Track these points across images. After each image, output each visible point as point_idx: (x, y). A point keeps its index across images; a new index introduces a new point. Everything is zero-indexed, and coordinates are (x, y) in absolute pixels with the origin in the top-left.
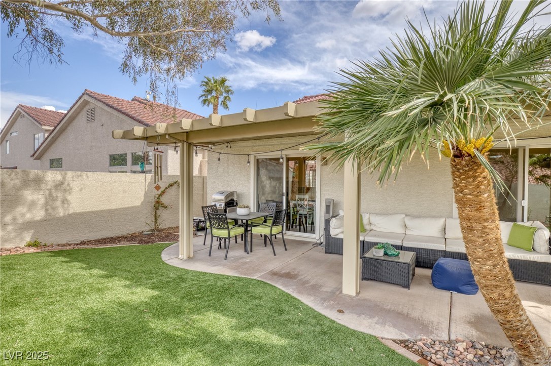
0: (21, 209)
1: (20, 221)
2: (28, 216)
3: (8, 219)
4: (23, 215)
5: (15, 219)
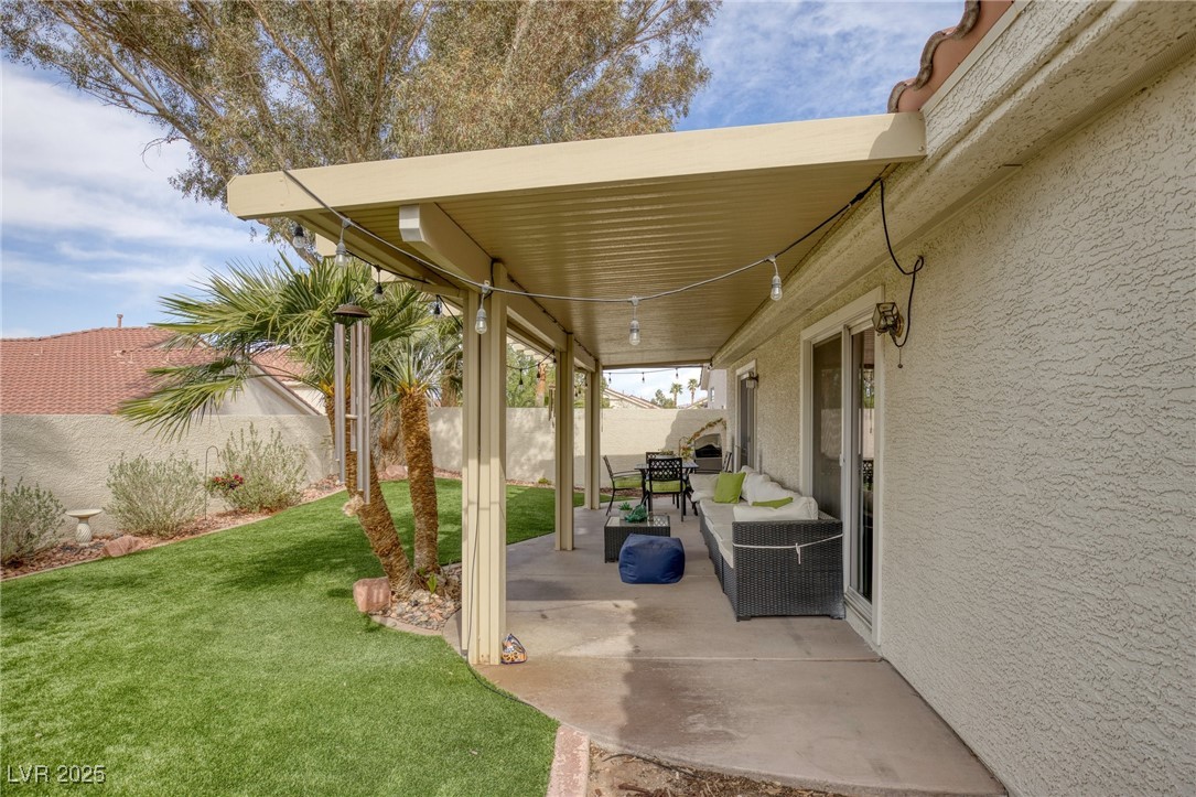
0: (533, 451)
1: (533, 462)
2: (539, 458)
3: (523, 459)
4: (536, 456)
5: (529, 460)
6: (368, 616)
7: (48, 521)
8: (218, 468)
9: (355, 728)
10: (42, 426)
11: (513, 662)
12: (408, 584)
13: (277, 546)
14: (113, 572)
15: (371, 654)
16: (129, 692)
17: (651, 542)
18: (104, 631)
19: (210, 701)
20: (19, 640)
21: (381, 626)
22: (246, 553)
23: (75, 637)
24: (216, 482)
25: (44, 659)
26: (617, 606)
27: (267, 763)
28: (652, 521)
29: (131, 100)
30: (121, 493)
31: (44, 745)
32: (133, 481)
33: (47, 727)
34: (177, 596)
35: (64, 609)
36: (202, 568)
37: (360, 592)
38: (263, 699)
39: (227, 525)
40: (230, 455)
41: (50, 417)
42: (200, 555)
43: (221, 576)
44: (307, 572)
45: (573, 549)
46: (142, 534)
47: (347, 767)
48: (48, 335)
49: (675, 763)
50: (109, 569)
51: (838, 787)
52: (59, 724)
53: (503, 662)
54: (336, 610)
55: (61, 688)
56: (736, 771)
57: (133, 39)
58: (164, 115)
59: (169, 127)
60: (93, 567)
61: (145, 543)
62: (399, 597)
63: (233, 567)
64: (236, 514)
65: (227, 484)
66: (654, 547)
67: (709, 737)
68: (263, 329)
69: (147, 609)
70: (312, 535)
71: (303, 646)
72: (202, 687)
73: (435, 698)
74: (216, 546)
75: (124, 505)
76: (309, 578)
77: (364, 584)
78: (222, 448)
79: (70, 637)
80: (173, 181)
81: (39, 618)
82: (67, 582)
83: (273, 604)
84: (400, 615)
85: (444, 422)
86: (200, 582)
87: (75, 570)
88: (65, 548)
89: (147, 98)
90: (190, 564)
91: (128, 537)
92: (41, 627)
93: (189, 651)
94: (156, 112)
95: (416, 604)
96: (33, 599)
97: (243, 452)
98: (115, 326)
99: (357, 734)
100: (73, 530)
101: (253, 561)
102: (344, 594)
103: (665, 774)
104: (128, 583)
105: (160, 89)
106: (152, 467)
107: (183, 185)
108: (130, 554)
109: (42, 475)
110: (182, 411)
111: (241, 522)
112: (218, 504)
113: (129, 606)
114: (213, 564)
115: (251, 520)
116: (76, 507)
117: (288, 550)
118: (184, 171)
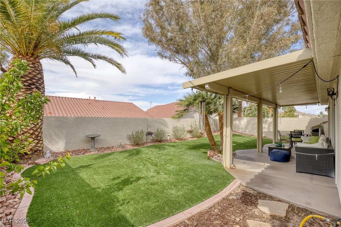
6: (209, 157)
7: (164, 135)
8: (189, 129)
9: (199, 170)
10: (164, 120)
11: (232, 168)
12: (217, 152)
13: (197, 144)
14: (172, 145)
15: (207, 162)
16: (171, 159)
17: (279, 151)
18: (169, 152)
19: (181, 163)
20: (159, 151)
21: (211, 159)
22: (192, 144)
23: (166, 152)
24: (189, 131)
25: (162, 154)
26: (264, 164)
27: (186, 171)
28: (284, 147)
29: (177, 62)
30: (174, 132)
31: (161, 163)
32: (176, 130)
33: (162, 161)
34: (179, 149)
35: (165, 148)
36: (184, 146)
37: (209, 152)
38: (188, 164)
39: (190, 139)
40: (192, 127)
41: (165, 118)
42: (185, 143)
43: (187, 147)
44: (201, 148)
45: (262, 152)
46: (177, 139)
47: (196, 174)
48: (166, 104)
49: (256, 190)
50: (171, 144)
51: (293, 203)
52: (163, 161)
53: (230, 168)
54: (204, 155)
55: (163, 157)
56: (269, 194)
57: (177, 52)
58: (182, 63)
59: (183, 65)
60: (169, 143)
61: (177, 141)
62: (216, 155)
63: (189, 146)
64: (192, 138)
65: (190, 132)
66: (279, 152)
67: (266, 188)
68: (190, 104)
69: (175, 150)
70: (204, 143)
71: (196, 159)
72: (180, 161)
73: (214, 170)
74: (187, 142)
75: (174, 134)
76: (201, 150)
77: (209, 151)
78: (190, 125)
79: (165, 152)
80: (184, 74)
81: (162, 149)
82: (165, 145)
83: (194, 152)
84: (215, 158)
85: (238, 121)
86: (183, 147)
87: (167, 144)
88: (166, 140)
89: (180, 60)
90: (183, 145)
91: (174, 139)
92: (162, 150)
93: (180, 156)
94: (181, 63)
95: (219, 156)
96: (161, 146)
97: (194, 126)
98: (176, 102)
99: (199, 171)
100: (167, 138)
101: (193, 145)
102: (206, 153)
103: (254, 191)
104: (173, 146)
105: (182, 58)
106: (178, 128)
107: (186, 74)
108: (174, 142)
109: (163, 128)
110: (179, 117)
111: (192, 139)
112: (189, 135)
113: (173, 149)
114: (186, 145)
115: (194, 139)
116: (168, 134)
117: (199, 145)
118: (186, 72)
